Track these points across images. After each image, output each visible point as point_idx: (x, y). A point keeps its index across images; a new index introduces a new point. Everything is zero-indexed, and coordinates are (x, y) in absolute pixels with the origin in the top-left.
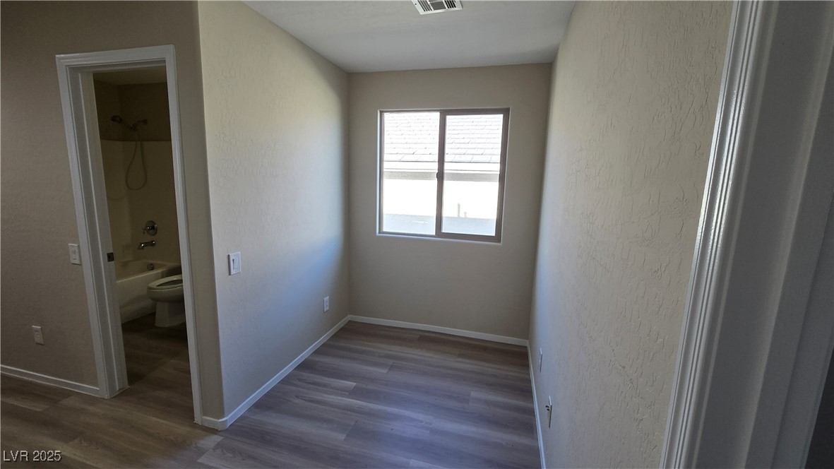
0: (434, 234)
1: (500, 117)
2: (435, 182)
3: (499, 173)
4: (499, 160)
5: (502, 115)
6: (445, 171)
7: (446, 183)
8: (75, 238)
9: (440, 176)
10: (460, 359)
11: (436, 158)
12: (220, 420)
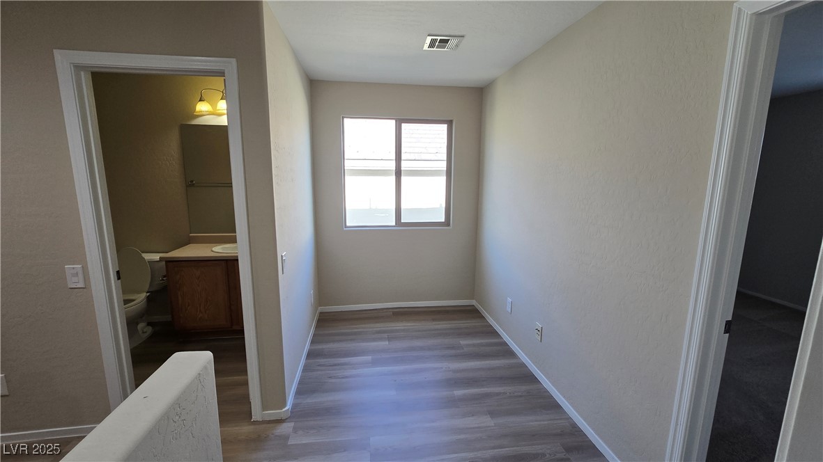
0: (394, 224)
1: (445, 127)
2: (393, 178)
3: (445, 169)
4: (445, 158)
5: (446, 125)
6: (402, 169)
7: (403, 179)
8: (81, 258)
9: (398, 173)
10: (434, 323)
11: (393, 157)
12: (284, 410)
